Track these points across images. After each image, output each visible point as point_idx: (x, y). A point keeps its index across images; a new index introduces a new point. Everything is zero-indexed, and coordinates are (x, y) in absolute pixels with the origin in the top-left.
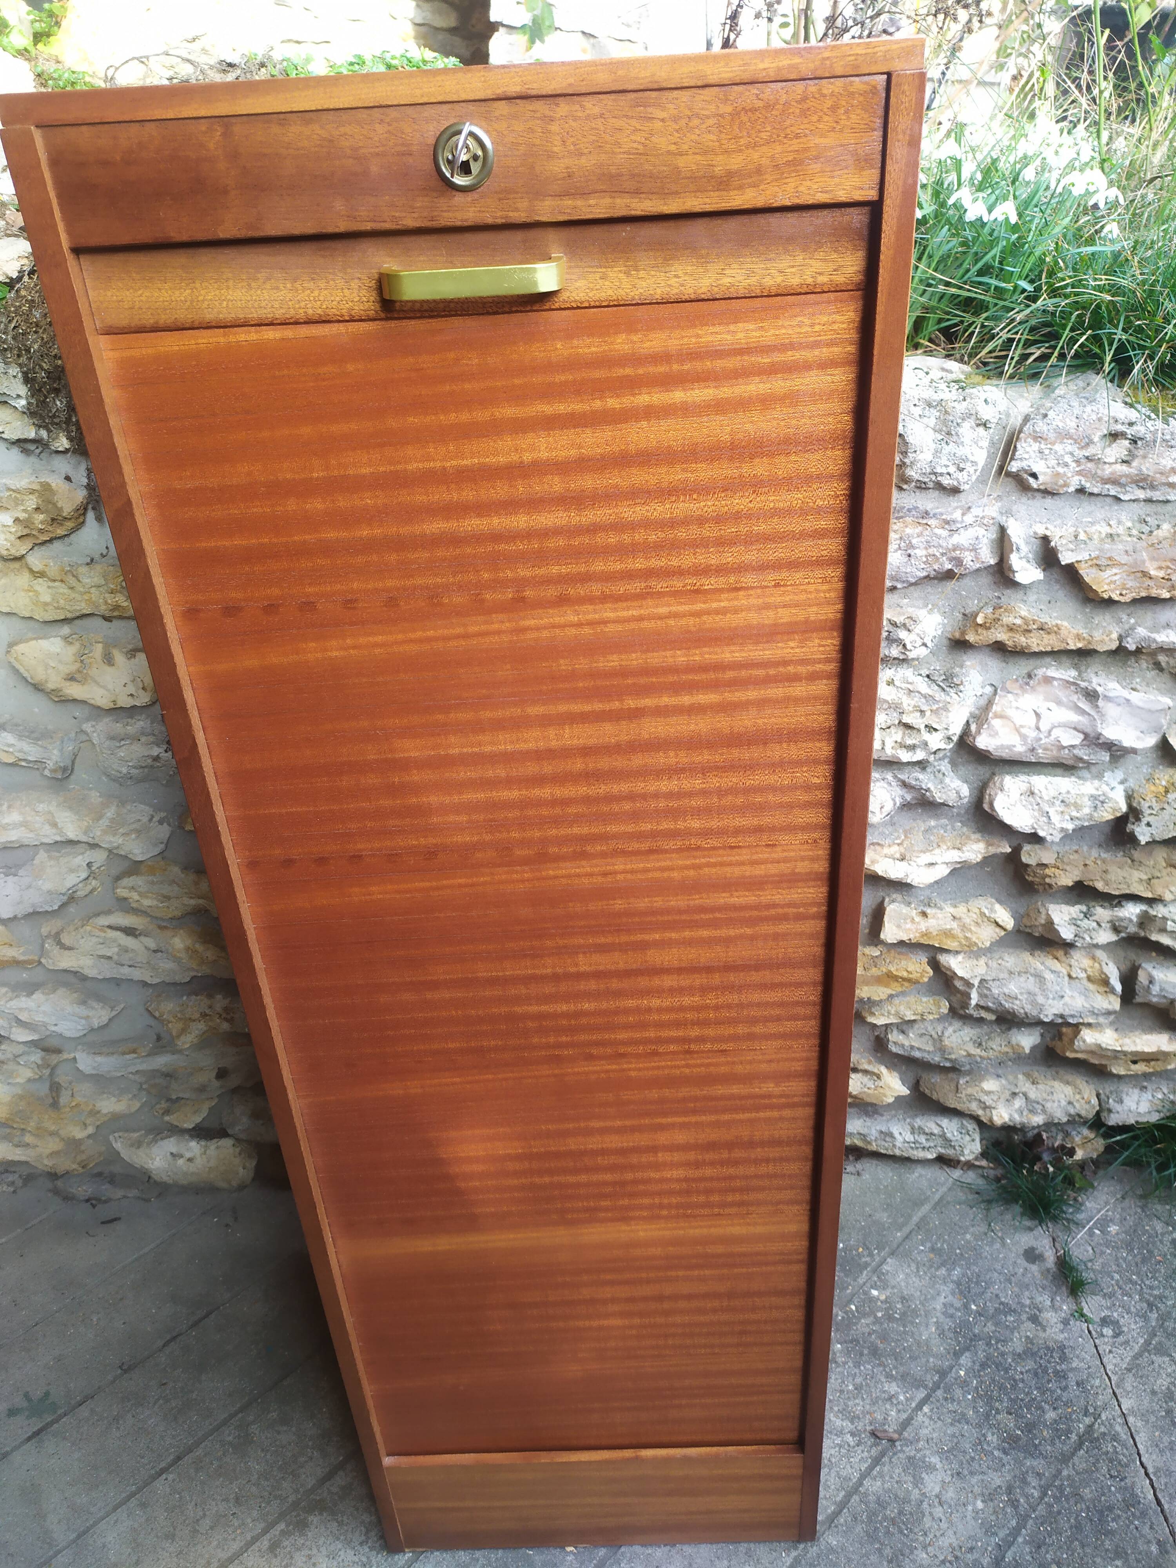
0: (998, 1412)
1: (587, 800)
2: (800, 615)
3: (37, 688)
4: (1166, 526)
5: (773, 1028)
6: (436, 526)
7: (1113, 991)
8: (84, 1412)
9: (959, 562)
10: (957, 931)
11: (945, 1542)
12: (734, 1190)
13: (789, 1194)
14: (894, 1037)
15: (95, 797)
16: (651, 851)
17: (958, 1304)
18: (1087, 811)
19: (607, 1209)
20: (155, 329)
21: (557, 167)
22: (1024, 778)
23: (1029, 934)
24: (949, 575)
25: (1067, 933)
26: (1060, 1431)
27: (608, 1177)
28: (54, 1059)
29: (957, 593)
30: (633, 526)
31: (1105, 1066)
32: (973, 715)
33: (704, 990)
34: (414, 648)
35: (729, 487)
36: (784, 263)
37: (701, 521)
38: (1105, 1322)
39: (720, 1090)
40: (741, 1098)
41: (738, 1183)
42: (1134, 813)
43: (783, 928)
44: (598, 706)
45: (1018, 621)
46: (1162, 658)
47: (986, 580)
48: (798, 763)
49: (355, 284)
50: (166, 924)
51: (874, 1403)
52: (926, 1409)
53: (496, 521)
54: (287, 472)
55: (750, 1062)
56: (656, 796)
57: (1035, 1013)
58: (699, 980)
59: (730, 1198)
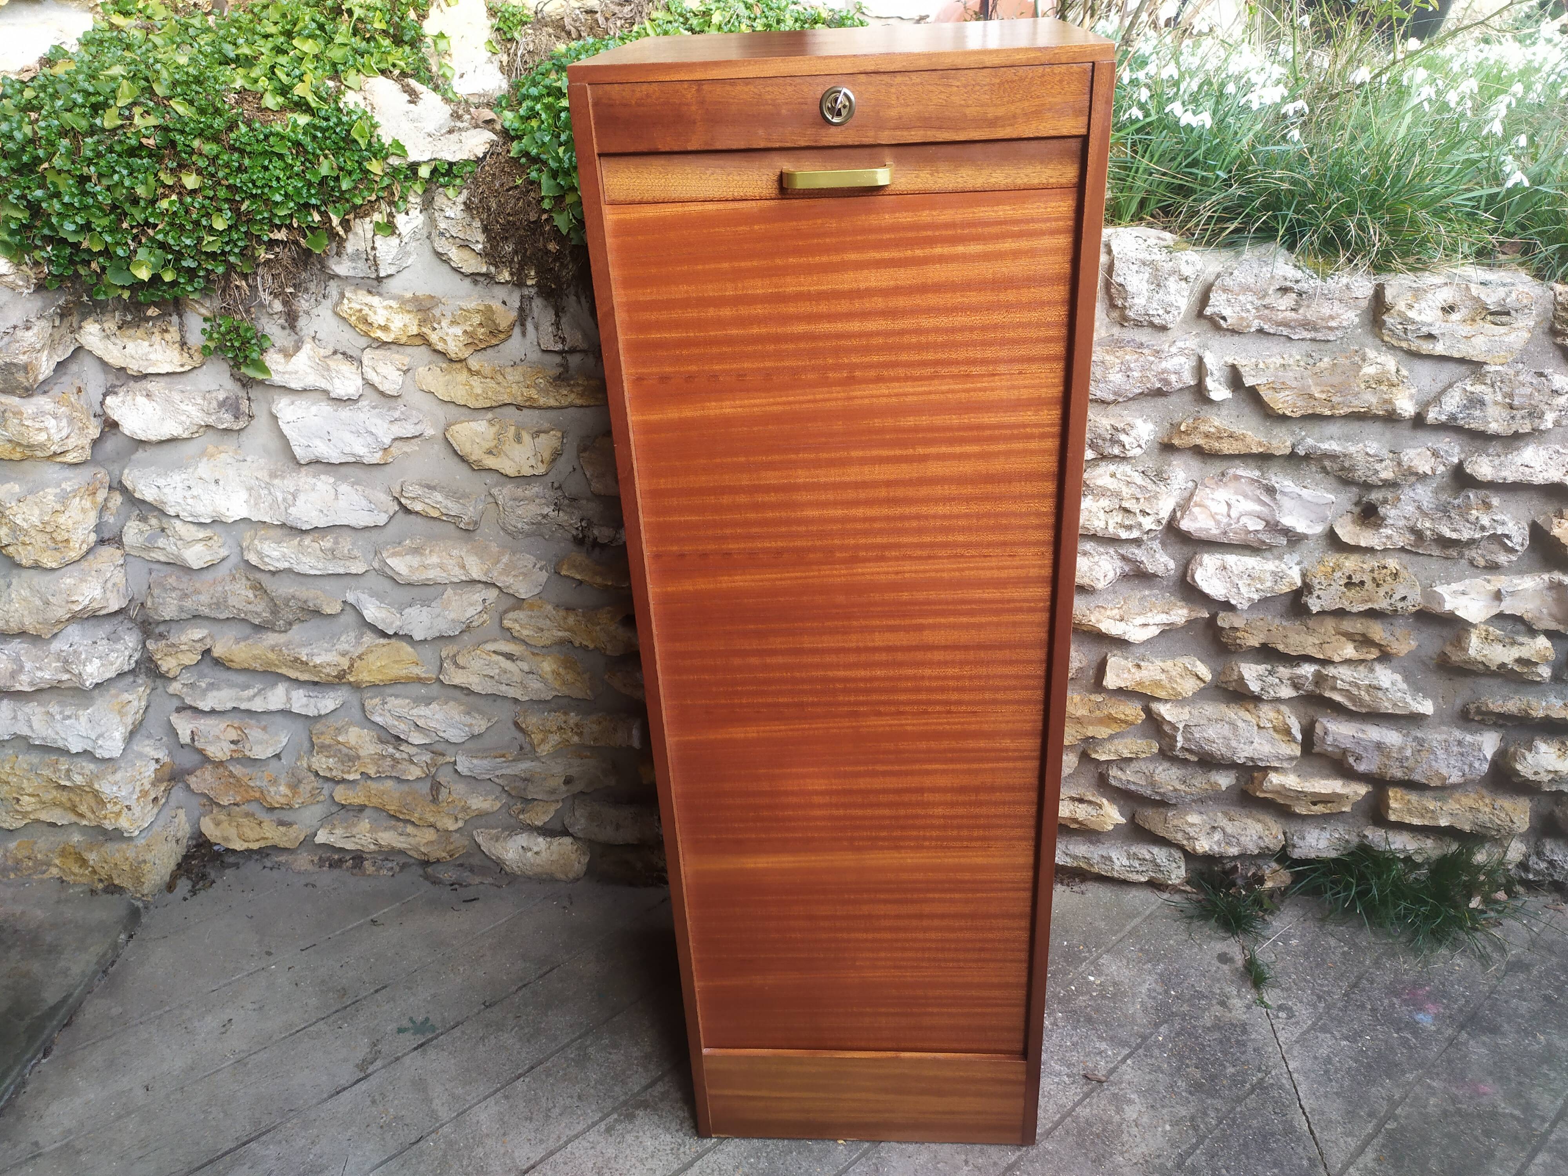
0: (1187, 1066)
1: (888, 518)
2: (1034, 393)
3: (463, 459)
4: (1326, 360)
5: (1010, 695)
6: (801, 328)
7: (1294, 740)
8: (457, 1032)
9: (1167, 382)
10: (1165, 682)
11: (1138, 1151)
12: (978, 827)
13: (1019, 832)
14: (1114, 772)
15: (494, 548)
16: (929, 557)
17: (1159, 989)
18: (1269, 584)
19: (884, 839)
20: (640, 203)
21: (893, 113)
22: (1219, 556)
23: (1226, 690)
24: (1159, 393)
25: (1255, 687)
26: (1236, 1081)
27: (887, 812)
28: (441, 760)
29: (1166, 407)
30: (927, 331)
31: (1289, 806)
32: (1178, 505)
33: (962, 663)
34: (781, 408)
35: (990, 308)
36: (1029, 170)
37: (972, 329)
38: (1281, 1008)
39: (971, 744)
40: (987, 750)
41: (982, 821)
42: (1306, 588)
43: (1020, 617)
44: (898, 452)
45: (1212, 430)
46: (1327, 463)
47: (1187, 397)
48: (1032, 497)
49: (764, 178)
50: (537, 651)
51: (1087, 1055)
52: (1129, 1062)
53: (840, 325)
54: (711, 290)
55: (994, 722)
56: (935, 517)
57: (1229, 754)
58: (959, 656)
59: (975, 834)
